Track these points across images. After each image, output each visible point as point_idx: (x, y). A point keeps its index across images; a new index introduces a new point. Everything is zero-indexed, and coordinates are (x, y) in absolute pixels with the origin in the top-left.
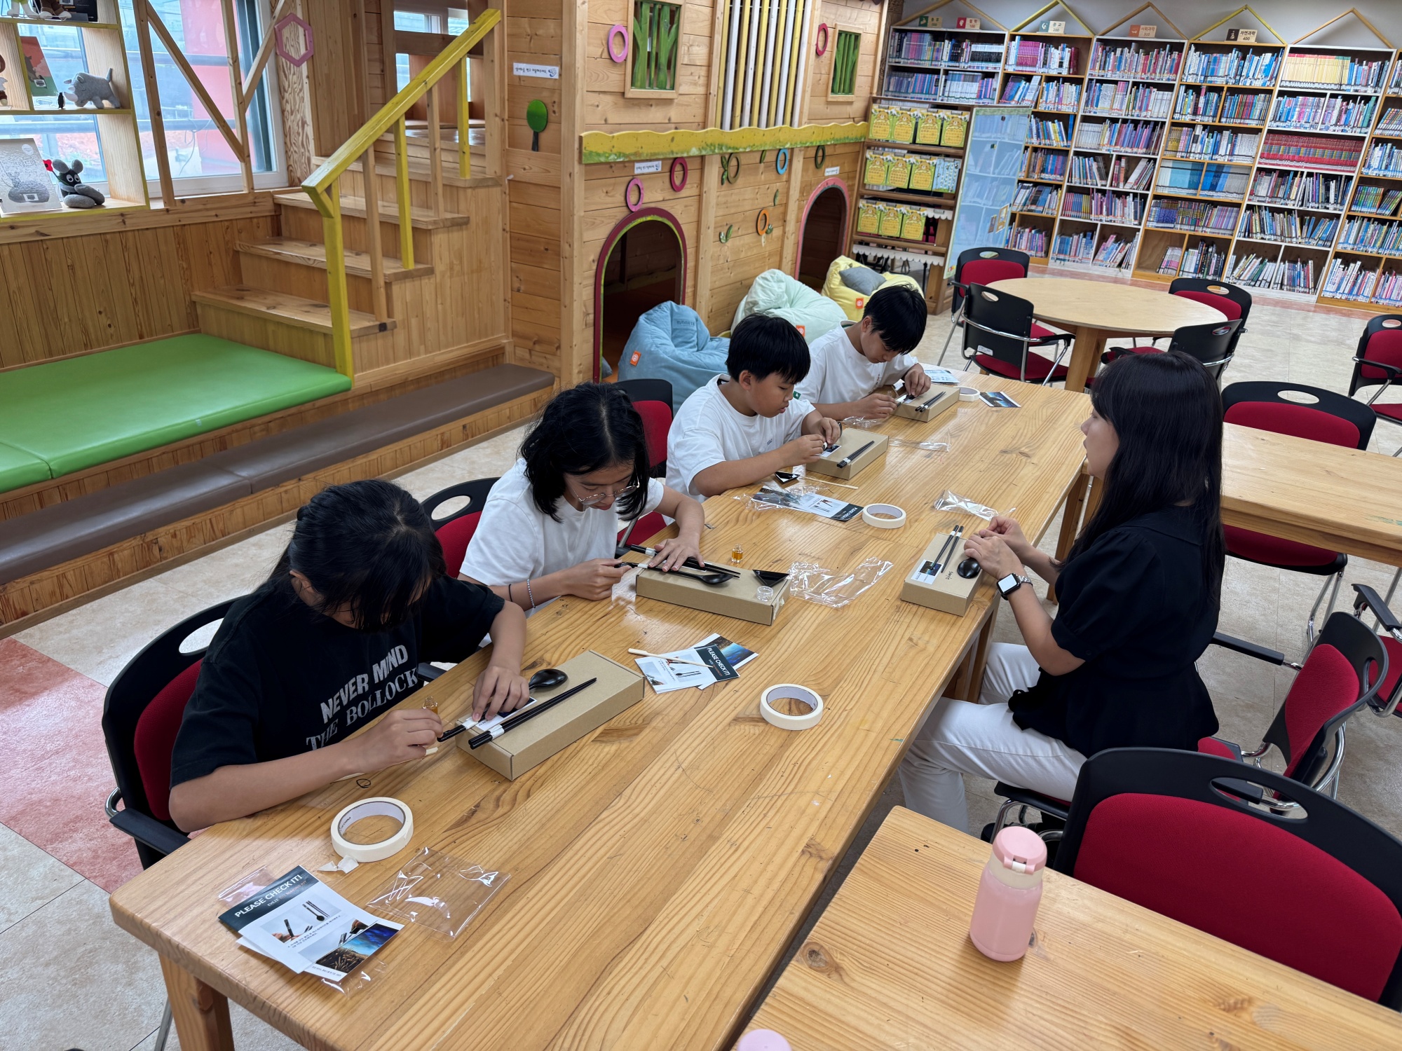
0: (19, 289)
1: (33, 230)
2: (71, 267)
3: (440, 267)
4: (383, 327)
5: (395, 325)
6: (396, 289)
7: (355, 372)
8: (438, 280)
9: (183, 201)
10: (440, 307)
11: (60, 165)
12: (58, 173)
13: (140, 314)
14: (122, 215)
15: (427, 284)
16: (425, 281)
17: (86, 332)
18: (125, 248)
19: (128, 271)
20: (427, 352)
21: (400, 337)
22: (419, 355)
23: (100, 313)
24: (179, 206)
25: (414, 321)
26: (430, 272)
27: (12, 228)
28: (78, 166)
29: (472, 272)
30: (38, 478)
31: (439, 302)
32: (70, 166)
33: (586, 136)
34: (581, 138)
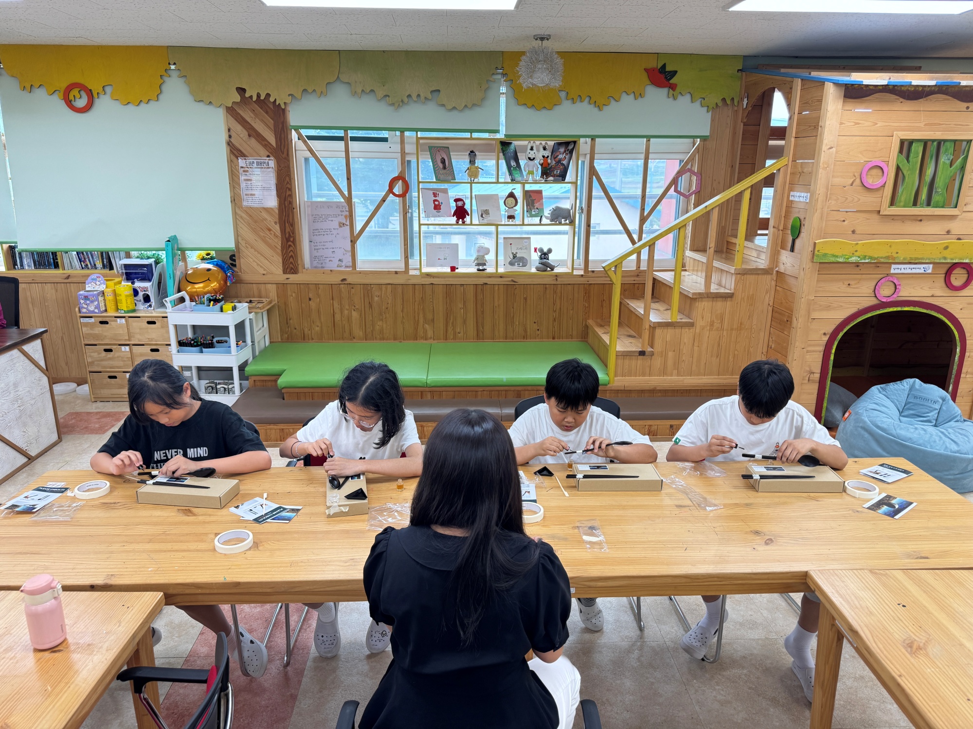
0: (499, 305)
1: (510, 279)
2: (526, 299)
3: (700, 323)
4: (642, 353)
5: (652, 354)
6: (658, 332)
7: (616, 375)
8: (698, 331)
9: (593, 272)
10: (696, 348)
11: (541, 250)
12: (539, 254)
13: (556, 327)
14: (556, 276)
15: (687, 334)
16: (686, 331)
17: (526, 331)
18: (555, 292)
19: (554, 304)
20: (678, 374)
21: (657, 362)
22: (672, 375)
23: (535, 323)
24: (590, 274)
25: (670, 354)
26: (691, 325)
27: (501, 277)
28: (550, 251)
29: (732, 329)
30: (420, 384)
31: (696, 344)
32: (545, 250)
33: (819, 243)
34: (815, 243)
